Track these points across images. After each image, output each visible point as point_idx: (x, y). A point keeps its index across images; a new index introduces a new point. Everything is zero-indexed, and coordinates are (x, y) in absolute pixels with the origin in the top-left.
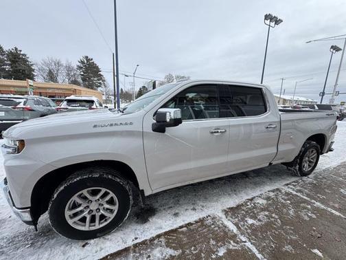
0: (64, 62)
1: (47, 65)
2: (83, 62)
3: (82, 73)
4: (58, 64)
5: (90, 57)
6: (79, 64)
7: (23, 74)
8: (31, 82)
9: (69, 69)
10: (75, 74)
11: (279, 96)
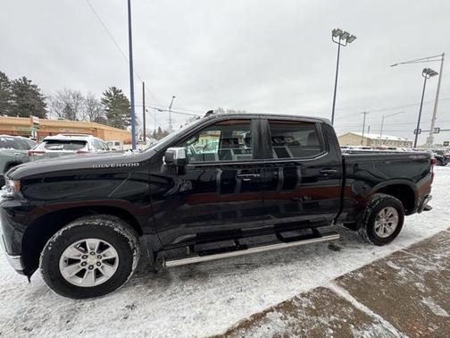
0: (85, 95)
1: (64, 98)
2: (109, 95)
3: (108, 108)
4: (77, 96)
5: (118, 88)
6: (104, 97)
7: (31, 110)
8: (36, 119)
9: (91, 103)
10: (98, 110)
11: (361, 134)
